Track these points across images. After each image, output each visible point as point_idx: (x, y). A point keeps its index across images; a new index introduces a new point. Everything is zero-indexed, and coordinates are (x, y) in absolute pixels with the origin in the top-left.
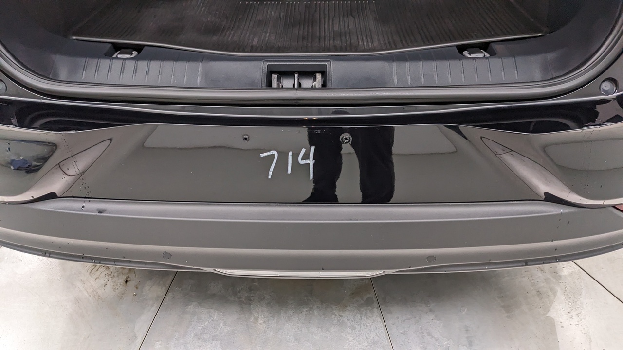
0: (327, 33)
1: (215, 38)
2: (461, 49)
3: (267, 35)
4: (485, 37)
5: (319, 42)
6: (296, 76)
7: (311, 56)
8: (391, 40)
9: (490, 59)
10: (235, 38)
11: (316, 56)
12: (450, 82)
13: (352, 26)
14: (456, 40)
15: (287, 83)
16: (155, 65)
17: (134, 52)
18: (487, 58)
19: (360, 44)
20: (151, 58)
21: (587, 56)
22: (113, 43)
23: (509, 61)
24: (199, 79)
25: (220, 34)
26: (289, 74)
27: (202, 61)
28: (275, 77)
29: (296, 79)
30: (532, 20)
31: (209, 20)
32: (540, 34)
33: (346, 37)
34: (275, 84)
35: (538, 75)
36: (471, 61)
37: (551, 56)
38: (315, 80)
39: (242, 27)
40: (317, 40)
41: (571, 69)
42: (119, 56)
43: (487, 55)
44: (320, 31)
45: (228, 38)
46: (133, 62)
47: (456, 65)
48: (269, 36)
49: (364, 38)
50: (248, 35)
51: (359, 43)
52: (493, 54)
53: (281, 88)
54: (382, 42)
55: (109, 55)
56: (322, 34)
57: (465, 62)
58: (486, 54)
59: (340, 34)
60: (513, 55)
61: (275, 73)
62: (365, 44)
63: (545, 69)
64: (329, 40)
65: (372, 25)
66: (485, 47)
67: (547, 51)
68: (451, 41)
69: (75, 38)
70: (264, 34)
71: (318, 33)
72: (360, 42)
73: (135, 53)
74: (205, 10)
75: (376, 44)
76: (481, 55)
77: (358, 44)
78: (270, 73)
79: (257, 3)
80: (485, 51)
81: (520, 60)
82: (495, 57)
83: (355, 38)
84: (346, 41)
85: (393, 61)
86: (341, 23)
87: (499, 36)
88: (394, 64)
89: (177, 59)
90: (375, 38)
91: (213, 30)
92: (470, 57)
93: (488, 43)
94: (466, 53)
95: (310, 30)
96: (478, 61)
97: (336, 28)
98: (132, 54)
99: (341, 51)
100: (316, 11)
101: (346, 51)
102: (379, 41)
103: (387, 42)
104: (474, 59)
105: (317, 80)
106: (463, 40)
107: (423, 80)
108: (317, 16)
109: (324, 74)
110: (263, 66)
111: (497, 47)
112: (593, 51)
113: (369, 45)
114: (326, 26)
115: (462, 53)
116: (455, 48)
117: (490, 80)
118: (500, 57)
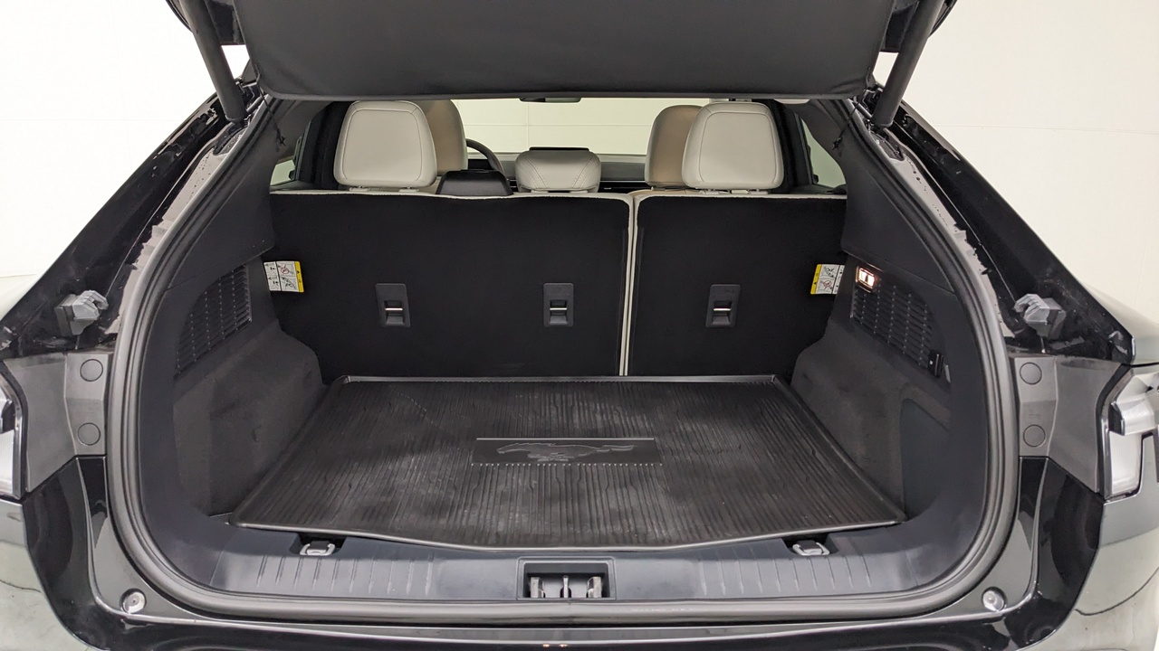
0: (601, 513)
1: (443, 522)
2: (790, 542)
3: (517, 515)
4: (822, 525)
5: (592, 527)
6: (566, 580)
7: (586, 551)
8: (692, 526)
9: (831, 559)
10: (473, 521)
11: (591, 551)
12: (779, 592)
13: (634, 502)
14: (783, 529)
15: (552, 590)
16: (363, 565)
17: (329, 546)
18: (826, 557)
19: (650, 530)
20: (358, 555)
21: (956, 559)
22: (300, 533)
23: (855, 561)
24: (428, 587)
25: (448, 515)
26: (556, 577)
27: (431, 560)
28: (535, 582)
29: (566, 586)
30: (882, 499)
31: (429, 491)
32: (892, 522)
33: (628, 520)
34: (535, 593)
35: (895, 582)
36: (805, 561)
37: (911, 554)
38: (592, 585)
39: (479, 503)
40: (589, 524)
41: (938, 574)
42: (310, 552)
43: (827, 552)
44: (590, 510)
45: (461, 522)
46: (332, 562)
47: (785, 565)
48: (519, 518)
49: (654, 522)
50: (488, 516)
51: (647, 529)
52: (834, 550)
53: (543, 600)
54: (680, 529)
55: (295, 551)
56: (594, 513)
57: (797, 562)
58: (824, 549)
59: (619, 516)
60: (859, 552)
61: (535, 575)
62: (657, 531)
63: (905, 574)
64: (605, 524)
65: (663, 502)
66: (822, 539)
67: (906, 547)
68: (776, 530)
69: (244, 525)
70: (511, 514)
71: (588, 514)
72: (649, 527)
73: (332, 547)
74: (421, 477)
75: (672, 531)
76: (817, 552)
77: (647, 533)
78: (528, 576)
79: (495, 465)
80: (823, 544)
81: (870, 559)
82: (837, 556)
83: (641, 521)
84: (629, 527)
85: (699, 560)
86: (619, 498)
87: (840, 523)
88: (701, 564)
89: (396, 557)
90: (670, 525)
91: (438, 508)
92: (804, 554)
93: (826, 534)
94: (796, 547)
95: (577, 509)
96: (814, 560)
97: (613, 505)
98: (327, 549)
99: (625, 543)
100: (580, 478)
101: (631, 543)
102: (675, 526)
103: (686, 528)
104: (808, 557)
105: (595, 586)
106: (793, 529)
107: (742, 587)
108: (584, 486)
109: (604, 576)
110: (518, 567)
111: (837, 540)
112: (963, 553)
113: (661, 533)
114: (598, 501)
115: (792, 547)
116: (781, 540)
117: (834, 589)
118: (843, 556)
